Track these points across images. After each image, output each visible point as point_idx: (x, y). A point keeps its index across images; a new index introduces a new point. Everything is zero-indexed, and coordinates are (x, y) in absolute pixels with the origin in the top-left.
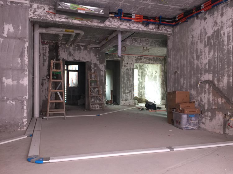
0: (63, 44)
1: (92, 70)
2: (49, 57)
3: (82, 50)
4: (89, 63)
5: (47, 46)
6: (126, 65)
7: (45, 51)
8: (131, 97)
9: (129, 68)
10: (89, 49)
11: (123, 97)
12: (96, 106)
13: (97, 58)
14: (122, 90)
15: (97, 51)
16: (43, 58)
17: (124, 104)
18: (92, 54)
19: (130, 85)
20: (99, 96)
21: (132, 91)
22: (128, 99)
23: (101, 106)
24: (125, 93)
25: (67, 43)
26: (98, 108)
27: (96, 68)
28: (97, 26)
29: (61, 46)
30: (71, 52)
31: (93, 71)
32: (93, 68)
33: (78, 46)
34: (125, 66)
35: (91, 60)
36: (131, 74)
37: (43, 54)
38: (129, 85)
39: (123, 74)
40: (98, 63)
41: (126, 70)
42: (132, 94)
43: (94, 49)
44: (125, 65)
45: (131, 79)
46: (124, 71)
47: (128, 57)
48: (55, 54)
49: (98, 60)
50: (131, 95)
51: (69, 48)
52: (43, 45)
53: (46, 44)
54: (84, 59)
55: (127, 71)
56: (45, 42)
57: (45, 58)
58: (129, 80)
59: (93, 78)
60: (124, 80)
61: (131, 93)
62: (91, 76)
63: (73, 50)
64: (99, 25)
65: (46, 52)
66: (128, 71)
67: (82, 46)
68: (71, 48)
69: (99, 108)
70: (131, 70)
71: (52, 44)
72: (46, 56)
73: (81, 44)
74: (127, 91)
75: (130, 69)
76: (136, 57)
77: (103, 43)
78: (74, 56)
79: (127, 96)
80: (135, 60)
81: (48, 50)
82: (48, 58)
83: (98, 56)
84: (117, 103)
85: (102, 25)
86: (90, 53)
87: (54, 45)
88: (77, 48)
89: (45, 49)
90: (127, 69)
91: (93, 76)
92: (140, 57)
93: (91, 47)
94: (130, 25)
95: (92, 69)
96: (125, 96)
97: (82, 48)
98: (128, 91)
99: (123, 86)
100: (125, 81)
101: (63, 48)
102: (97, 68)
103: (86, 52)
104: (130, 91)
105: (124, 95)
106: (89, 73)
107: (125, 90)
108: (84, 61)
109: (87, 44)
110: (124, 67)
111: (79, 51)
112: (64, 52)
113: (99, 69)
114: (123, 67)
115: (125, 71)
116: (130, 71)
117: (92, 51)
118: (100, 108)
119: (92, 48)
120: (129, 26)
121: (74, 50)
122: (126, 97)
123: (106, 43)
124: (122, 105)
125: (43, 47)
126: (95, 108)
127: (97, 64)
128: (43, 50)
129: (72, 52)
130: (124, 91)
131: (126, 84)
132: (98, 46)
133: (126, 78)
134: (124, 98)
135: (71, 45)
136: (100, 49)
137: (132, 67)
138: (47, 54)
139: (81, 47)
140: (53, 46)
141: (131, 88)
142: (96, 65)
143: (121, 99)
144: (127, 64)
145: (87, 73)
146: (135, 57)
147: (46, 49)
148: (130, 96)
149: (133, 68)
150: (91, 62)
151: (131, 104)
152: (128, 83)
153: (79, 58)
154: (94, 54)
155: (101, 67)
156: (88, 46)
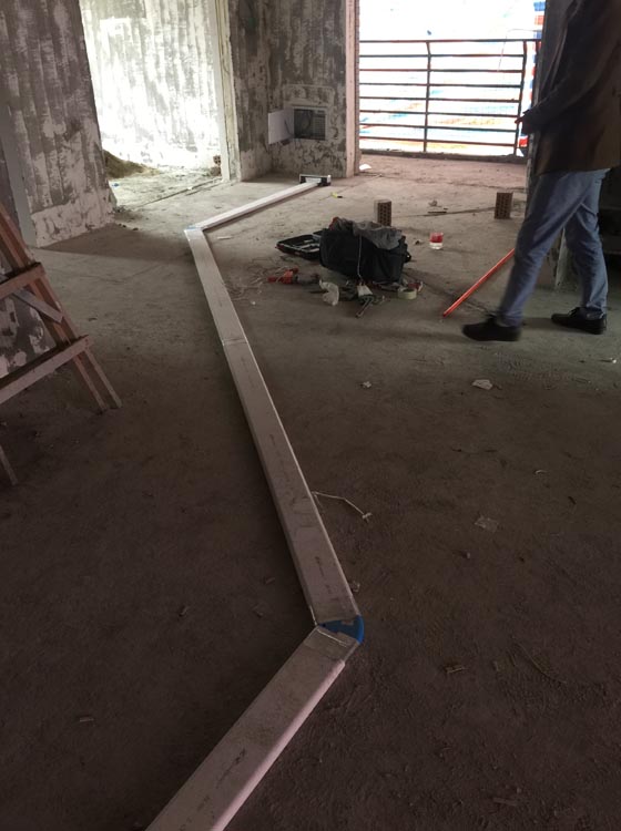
8: (88, 167)
11: (38, 181)
17: (57, 231)
21: (87, 123)
22: (69, 189)
24: (43, 146)
38: (55, 73)
45: (60, 17)
50: (86, 157)
58: (44, 24)
61: (84, 139)
74: (50, 129)
79: (62, 168)
96: (49, 166)
98: (62, 129)
100: (22, 43)
104: (75, 127)
105: (39, 164)
107: (41, 120)
122: (55, 173)
124: (39, 242)
130: (35, 124)
131: (33, 70)
133: (24, 15)
134: (46, 191)
141: (72, 99)
148: (81, 164)
151: (97, 225)
152: (44, 61)
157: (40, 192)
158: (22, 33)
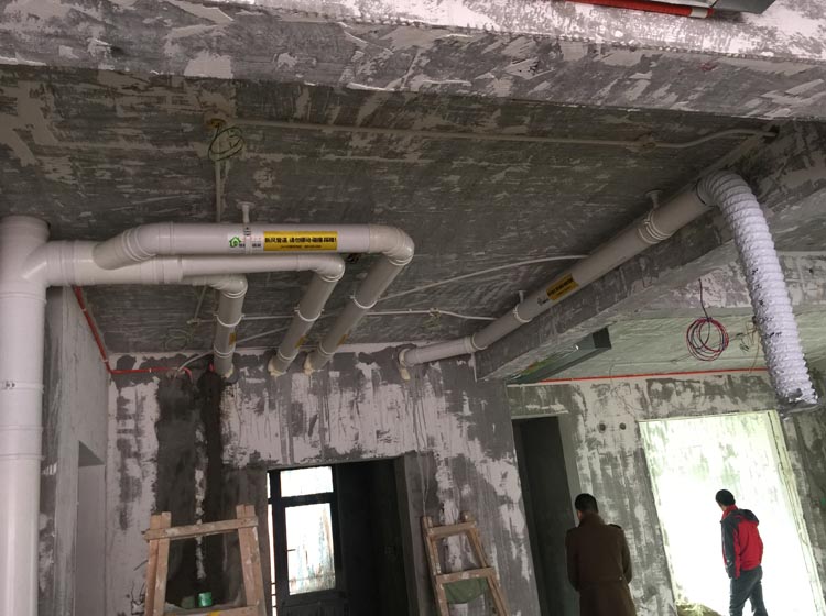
0: (252, 362)
1: (441, 507)
3: (370, 385)
4: (419, 459)
5: (148, 390)
6: (598, 436)
7: (130, 424)
9: (613, 450)
10: (409, 369)
13: (466, 425)
15: (456, 380)
18: (433, 404)
19: (640, 549)
21: (663, 589)
25: (271, 354)
27: (467, 491)
29: (237, 376)
30: (301, 405)
31: (450, 511)
32: (450, 493)
33: (345, 362)
34: (591, 443)
35: (431, 441)
36: (635, 486)
37: (122, 445)
40: (475, 452)
41: (603, 462)
43: (437, 366)
44: (594, 440)
46: (593, 473)
47: (601, 392)
48: (199, 434)
49: (471, 436)
51: (286, 383)
52: (119, 387)
53: (142, 376)
54: (388, 441)
55: (610, 471)
56: (136, 367)
57: (134, 469)
59: (459, 564)
62: (447, 547)
63: (313, 391)
65: (138, 432)
66: (615, 467)
67: (366, 359)
68: (302, 381)
70: (631, 460)
71: (180, 370)
72: (137, 455)
73: (357, 349)
75: (624, 457)
78: (323, 431)
80: (639, 406)
81: (152, 411)
83: (467, 411)
86: (415, 395)
87: (195, 376)
88: (334, 374)
89: (131, 408)
90: (607, 460)
91: (455, 545)
92: (661, 381)
93: (419, 357)
95: (441, 496)
97: (367, 370)
98: (640, 594)
101: (247, 391)
102: (475, 487)
103: (393, 392)
106: (431, 532)
108: (390, 451)
109: (394, 345)
110: (591, 448)
111: (349, 395)
112: (260, 409)
113: (489, 489)
114: (584, 452)
115: (599, 472)
116: (626, 465)
117: (429, 386)
119: (426, 364)
121: (321, 390)
125: (121, 401)
127: (472, 465)
128: (122, 415)
129: (310, 407)
135: (299, 365)
136: (472, 363)
137: (630, 446)
139: (361, 366)
140: (184, 383)
142: (461, 468)
144: (602, 428)
146: (633, 386)
147: (140, 406)
149: (634, 448)
150: (431, 453)
153: (357, 438)
154: (443, 399)
155: (495, 481)
156: (402, 358)
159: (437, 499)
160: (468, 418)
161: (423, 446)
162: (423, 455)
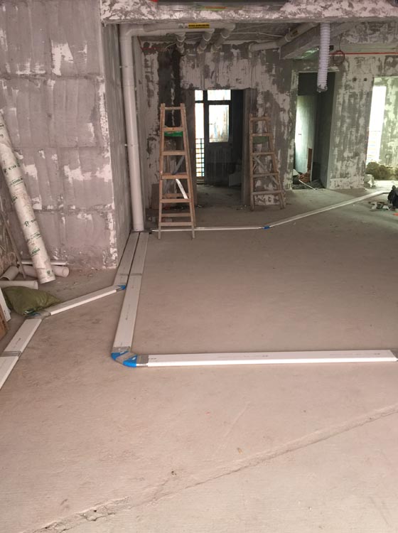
0: (191, 47)
1: (257, 110)
2: (159, 83)
3: (235, 59)
4: (251, 91)
5: (154, 57)
6: (351, 84)
7: (149, 70)
8: (358, 168)
9: (357, 91)
10: (252, 53)
11: (337, 169)
12: (266, 197)
13: (272, 78)
14: (336, 152)
15: (272, 59)
16: (148, 86)
17: (338, 186)
18: (260, 68)
19: (356, 137)
20: (274, 176)
21: (362, 154)
22: (348, 174)
23: (277, 198)
24: (342, 159)
25: (198, 44)
26: (270, 201)
27: (268, 105)
28: (260, 19)
29: (185, 52)
30: (208, 66)
31: (261, 112)
32: (262, 105)
33: (226, 48)
34: (347, 87)
35: (257, 84)
36: (363, 109)
37: (147, 77)
38: (354, 138)
39: (340, 109)
40: (274, 90)
41: (350, 96)
42: (361, 162)
43: (264, 52)
44: (349, 85)
45: (362, 121)
46: (344, 102)
47: (359, 61)
48: (172, 75)
49: (273, 84)
50: (358, 165)
51: (203, 56)
52: (145, 55)
53: (152, 51)
54: (240, 83)
55: (352, 101)
56: (150, 47)
57: (151, 87)
58: (355, 124)
59: (261, 131)
60: (342, 125)
61: (359, 159)
62: (257, 125)
63: (213, 61)
64: (267, 17)
65: (152, 73)
66: (355, 99)
67: (235, 47)
68: (209, 56)
69: (272, 201)
70: (365, 96)
71: (165, 49)
72: (152, 81)
73: (232, 43)
74: (346, 154)
75: (361, 94)
76: (379, 60)
77: (287, 39)
78: (216, 77)
79: (347, 167)
80: (377, 69)
81: (156, 65)
82: (157, 86)
83: (273, 72)
84: (320, 181)
85: (275, 16)
86: (253, 65)
87: (170, 52)
88: (222, 54)
89: (149, 63)
90: (353, 95)
91: (261, 124)
92: (394, 57)
93: (256, 48)
94: (353, 7)
95: (258, 106)
96: (342, 165)
97: (235, 52)
98: (351, 155)
99: (337, 140)
100: (344, 129)
101: (189, 59)
102: (272, 105)
103: (244, 62)
104: (357, 154)
106: (251, 119)
107: (344, 151)
108: (241, 87)
109: (247, 41)
110: (346, 89)
111: (227, 63)
112: (193, 67)
113: (277, 105)
114: (342, 91)
115: (347, 101)
116: (361, 98)
117: (259, 60)
118: (276, 201)
119: (260, 51)
120: (348, 9)
121: (216, 60)
122: (344, 168)
123: (293, 41)
124: (331, 188)
125: (146, 60)
126: (264, 201)
127: (272, 95)
128: (146, 66)
129: (212, 68)
130: (341, 153)
131: (346, 136)
132: (273, 45)
133: (348, 120)
134: (339, 172)
135: (208, 49)
136: (279, 51)
137: (366, 89)
138: (156, 78)
139: (233, 50)
140: (167, 54)
141: (358, 146)
142: (268, 96)
143: (330, 174)
144: (355, 80)
145: (246, 120)
146: (377, 59)
147: (152, 63)
148: (355, 166)
149: (368, 91)
150: (256, 89)
151: (355, 187)
152: (351, 134)
153: (228, 80)
154: (265, 66)
155: (280, 102)
156: (249, 47)
157: (336, 173)
158: (345, 126)
159: (256, 107)
160: (274, 76)
161: (253, 86)
162: (253, 89)
